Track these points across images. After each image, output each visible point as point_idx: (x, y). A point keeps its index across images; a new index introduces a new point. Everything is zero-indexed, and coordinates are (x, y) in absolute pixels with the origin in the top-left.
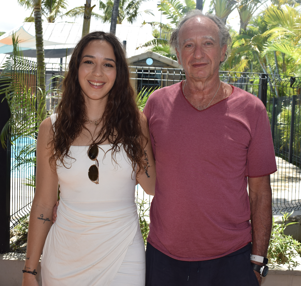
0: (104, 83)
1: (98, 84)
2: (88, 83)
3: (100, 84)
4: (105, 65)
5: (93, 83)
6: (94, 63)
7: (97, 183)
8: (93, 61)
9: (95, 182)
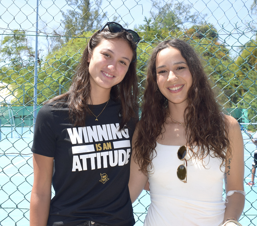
0: (183, 85)
1: (176, 88)
2: (168, 90)
3: (178, 88)
4: (178, 69)
5: (172, 89)
6: (167, 71)
7: (185, 182)
8: (166, 69)
9: (183, 180)
